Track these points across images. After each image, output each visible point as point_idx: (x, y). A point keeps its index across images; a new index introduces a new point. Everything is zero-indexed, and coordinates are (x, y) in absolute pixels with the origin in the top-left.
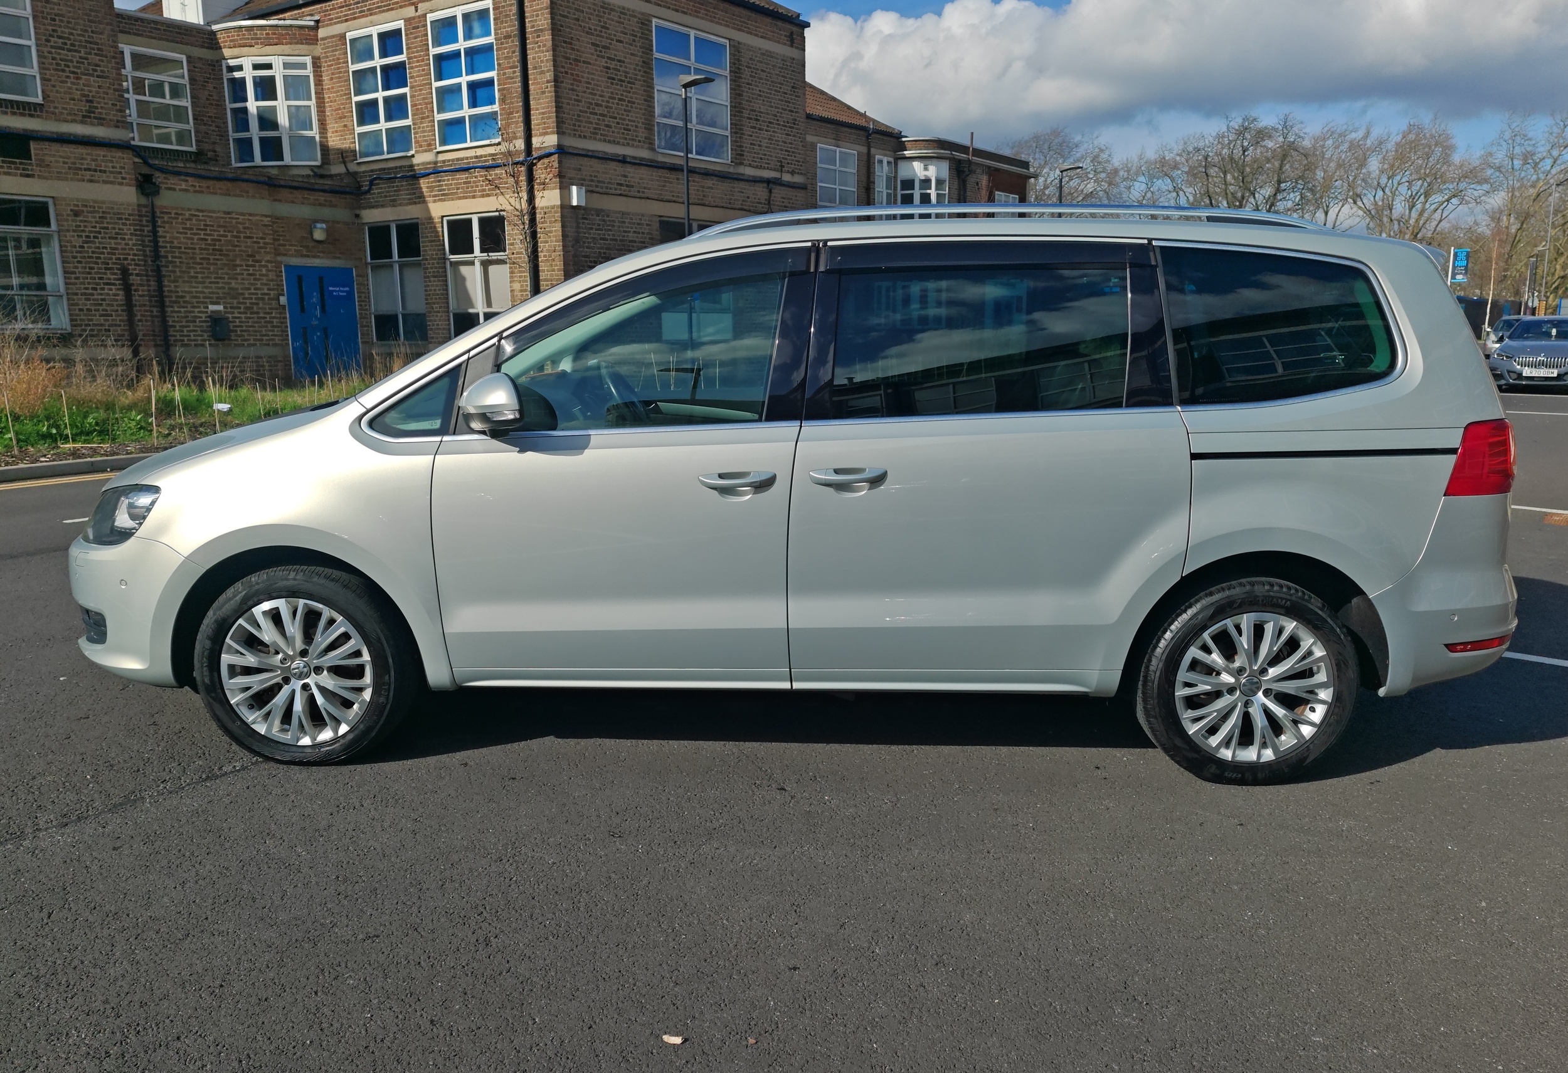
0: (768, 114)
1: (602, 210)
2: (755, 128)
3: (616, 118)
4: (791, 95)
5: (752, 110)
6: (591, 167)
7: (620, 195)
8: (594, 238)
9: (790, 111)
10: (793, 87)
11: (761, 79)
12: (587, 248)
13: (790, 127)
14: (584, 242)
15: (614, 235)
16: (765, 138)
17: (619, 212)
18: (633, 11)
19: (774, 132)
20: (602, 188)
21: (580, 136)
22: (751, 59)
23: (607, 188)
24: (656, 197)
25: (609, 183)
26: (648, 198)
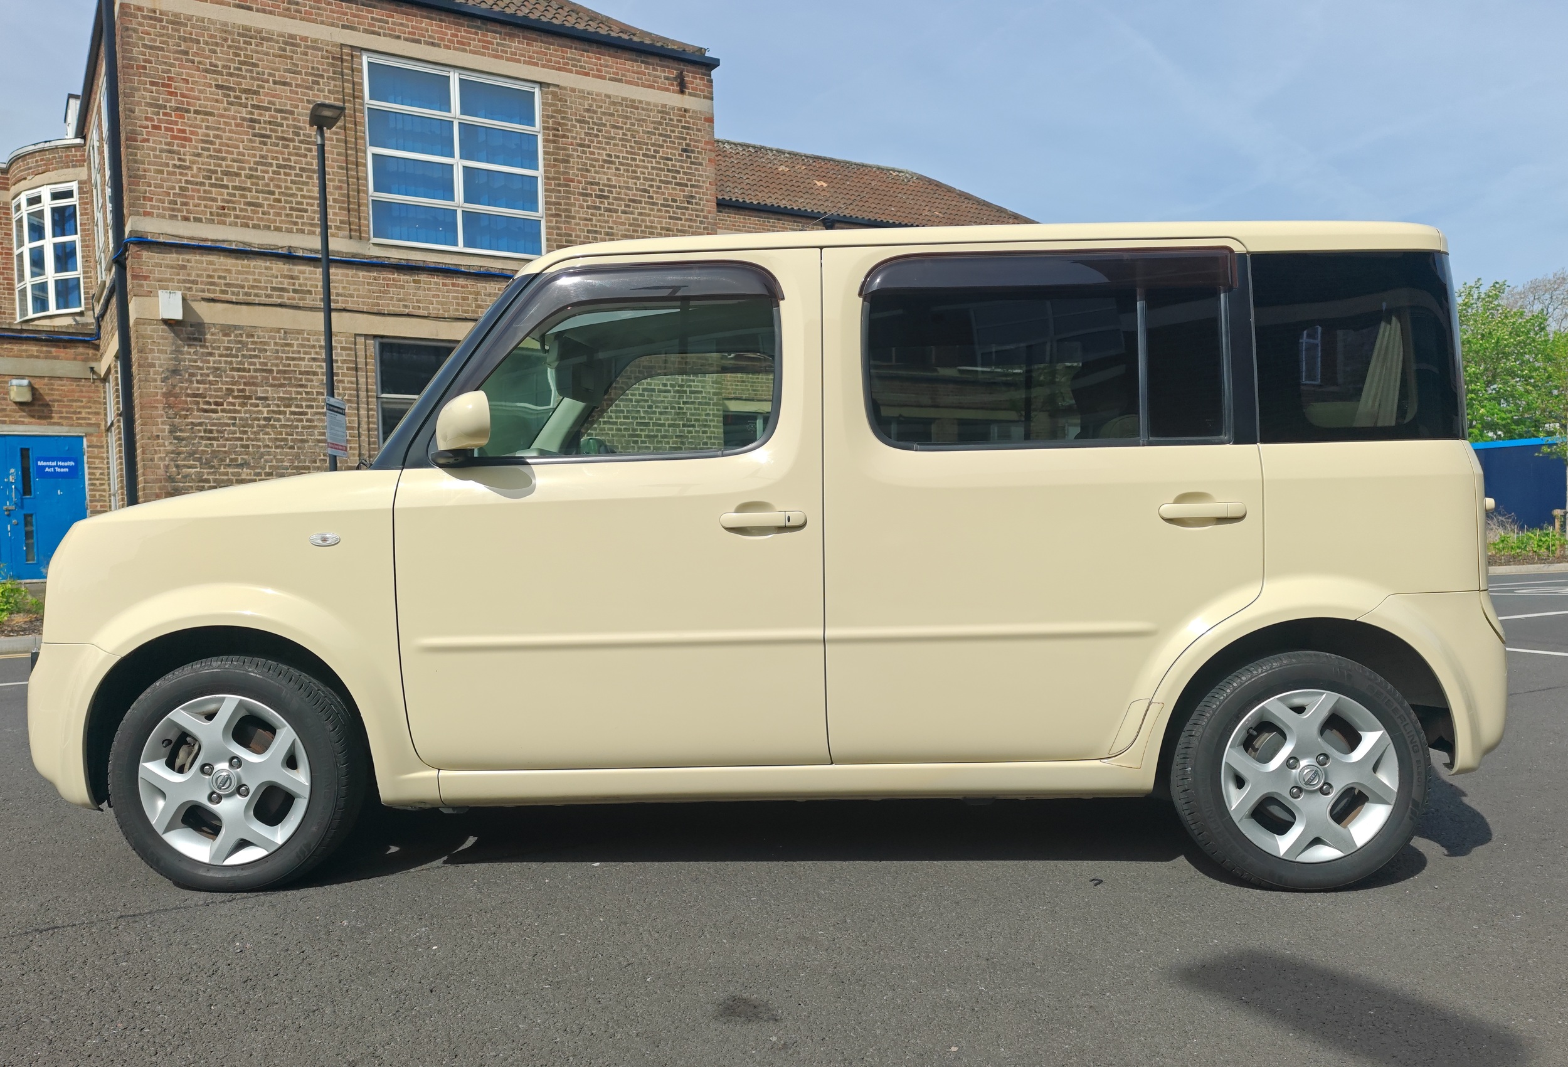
0: (628, 188)
1: (236, 327)
2: (599, 208)
3: (273, 193)
4: (681, 161)
5: (592, 184)
6: (211, 263)
7: (281, 305)
8: (217, 369)
9: (677, 184)
10: (684, 150)
11: (614, 138)
12: (198, 382)
13: (678, 207)
14: (192, 375)
15: (261, 364)
16: (623, 224)
17: (278, 330)
18: (316, 41)
19: (640, 214)
20: (238, 294)
21: (186, 219)
22: (588, 110)
23: (246, 294)
24: (365, 309)
25: (253, 287)
26: (345, 310)
